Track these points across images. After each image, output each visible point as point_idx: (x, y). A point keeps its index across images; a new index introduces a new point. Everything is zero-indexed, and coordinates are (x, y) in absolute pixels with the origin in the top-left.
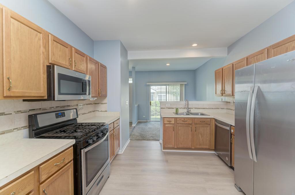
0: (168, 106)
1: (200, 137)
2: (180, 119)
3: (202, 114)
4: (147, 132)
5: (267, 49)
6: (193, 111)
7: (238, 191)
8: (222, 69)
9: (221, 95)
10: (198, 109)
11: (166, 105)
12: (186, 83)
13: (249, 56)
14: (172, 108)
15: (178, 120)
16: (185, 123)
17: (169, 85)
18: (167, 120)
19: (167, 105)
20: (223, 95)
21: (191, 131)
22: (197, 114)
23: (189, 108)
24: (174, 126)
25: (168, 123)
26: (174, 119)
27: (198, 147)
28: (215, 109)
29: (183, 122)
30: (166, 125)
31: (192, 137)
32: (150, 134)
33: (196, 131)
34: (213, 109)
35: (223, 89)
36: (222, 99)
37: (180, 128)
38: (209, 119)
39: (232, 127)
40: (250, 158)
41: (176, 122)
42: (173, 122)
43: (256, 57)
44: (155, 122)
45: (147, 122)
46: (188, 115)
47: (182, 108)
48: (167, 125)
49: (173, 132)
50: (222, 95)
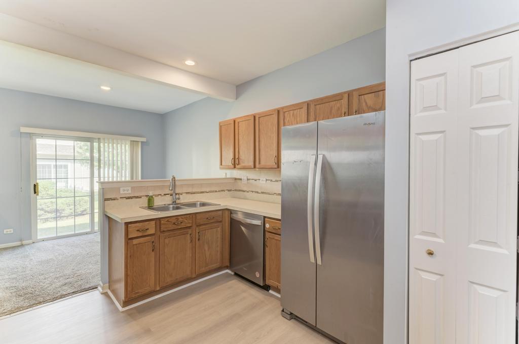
0: (126, 192)
1: (206, 248)
2: (168, 221)
3: (203, 205)
4: (42, 277)
5: (308, 104)
6: (184, 199)
7: (286, 320)
8: (234, 121)
9: (233, 166)
10: (191, 194)
11: (121, 189)
12: (144, 140)
13: (283, 108)
14: (137, 197)
15: (164, 224)
16: (179, 227)
17: (99, 139)
18: (137, 229)
19: (124, 190)
20: (237, 166)
21: (189, 241)
22: (193, 205)
23: (176, 194)
24: (153, 240)
25: (140, 234)
26: (153, 222)
27: (204, 270)
28: (219, 191)
29: (175, 227)
30: (134, 240)
31: (192, 255)
32: (57, 278)
33: (199, 240)
34: (216, 191)
35: (237, 157)
36: (226, 174)
37: (167, 241)
38: (220, 212)
39: (266, 219)
40: (311, 261)
41: (158, 229)
42: (152, 231)
43: (292, 112)
44: (55, 242)
45: (22, 245)
46: (178, 208)
47: (161, 195)
48: (135, 242)
49: (153, 253)
50: (235, 167)
